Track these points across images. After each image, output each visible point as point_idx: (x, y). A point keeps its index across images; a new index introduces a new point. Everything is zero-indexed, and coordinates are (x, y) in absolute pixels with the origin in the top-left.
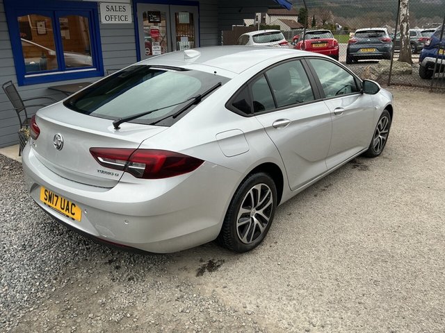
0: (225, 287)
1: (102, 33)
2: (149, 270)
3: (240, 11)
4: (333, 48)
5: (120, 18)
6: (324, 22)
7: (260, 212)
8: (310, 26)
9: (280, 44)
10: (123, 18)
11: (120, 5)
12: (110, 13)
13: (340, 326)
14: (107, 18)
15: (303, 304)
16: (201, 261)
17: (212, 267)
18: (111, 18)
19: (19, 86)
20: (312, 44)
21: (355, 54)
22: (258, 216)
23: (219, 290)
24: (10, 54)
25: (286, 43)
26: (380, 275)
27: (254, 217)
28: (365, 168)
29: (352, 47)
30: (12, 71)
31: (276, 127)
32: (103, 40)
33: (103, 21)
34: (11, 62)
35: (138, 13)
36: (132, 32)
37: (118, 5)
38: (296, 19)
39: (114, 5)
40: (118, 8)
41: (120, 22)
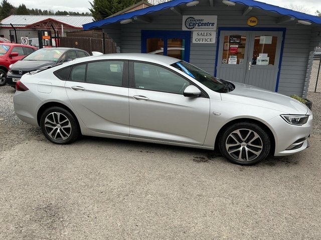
5: (206, 40)
10: (209, 40)
11: (207, 32)
14: (197, 40)
18: (199, 40)
32: (191, 53)
33: (194, 41)
36: (215, 49)
37: (205, 32)
40: (205, 34)
41: (206, 42)
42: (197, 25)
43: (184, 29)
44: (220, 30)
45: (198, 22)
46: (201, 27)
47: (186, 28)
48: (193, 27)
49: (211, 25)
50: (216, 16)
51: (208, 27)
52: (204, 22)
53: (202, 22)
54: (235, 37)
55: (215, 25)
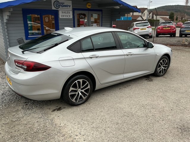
0: (58, 117)
1: (59, 21)
2: (37, 107)
3: (119, 13)
4: (173, 30)
5: (67, 16)
6: (182, 18)
7: (83, 91)
8: (175, 20)
9: (147, 27)
10: (69, 16)
11: (67, 11)
12: (63, 14)
13: (90, 136)
14: (62, 16)
15: (83, 126)
16: (57, 107)
17: (59, 109)
18: (63, 16)
19: (26, 40)
20: (163, 28)
21: (183, 33)
22: (82, 92)
23: (56, 117)
24: (23, 28)
25: (150, 27)
26: (121, 121)
27: (80, 92)
28: (152, 80)
29: (182, 29)
30: (24, 34)
31: (91, 58)
32: (60, 24)
33: (60, 17)
34: (24, 31)
35: (75, 14)
36: (72, 22)
37: (66, 11)
38: (168, 17)
39: (65, 11)
40: (66, 13)
41: (67, 18)
42: (61, 6)
43: (53, 8)
44: (74, 10)
45: (61, 4)
46: (63, 7)
47: (54, 8)
48: (59, 8)
49: (69, 6)
50: (71, 1)
51: (67, 8)
52: (65, 4)
53: (63, 4)
54: (82, 14)
55: (71, 6)
